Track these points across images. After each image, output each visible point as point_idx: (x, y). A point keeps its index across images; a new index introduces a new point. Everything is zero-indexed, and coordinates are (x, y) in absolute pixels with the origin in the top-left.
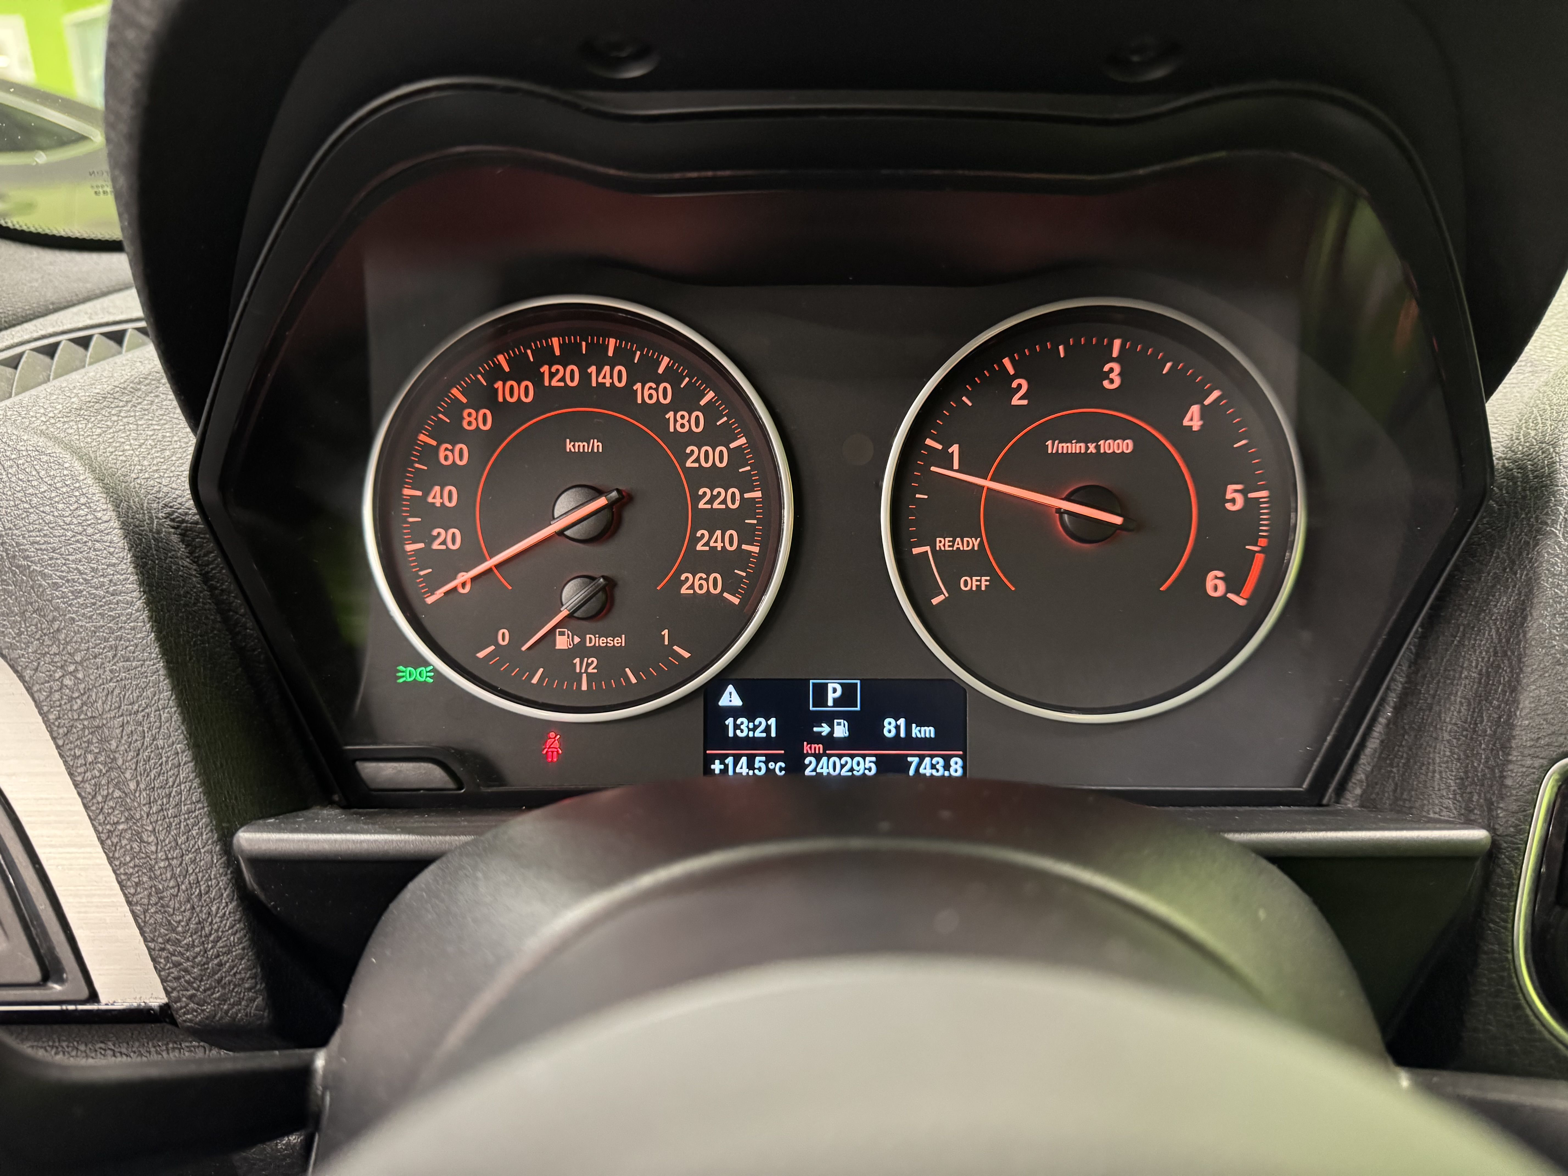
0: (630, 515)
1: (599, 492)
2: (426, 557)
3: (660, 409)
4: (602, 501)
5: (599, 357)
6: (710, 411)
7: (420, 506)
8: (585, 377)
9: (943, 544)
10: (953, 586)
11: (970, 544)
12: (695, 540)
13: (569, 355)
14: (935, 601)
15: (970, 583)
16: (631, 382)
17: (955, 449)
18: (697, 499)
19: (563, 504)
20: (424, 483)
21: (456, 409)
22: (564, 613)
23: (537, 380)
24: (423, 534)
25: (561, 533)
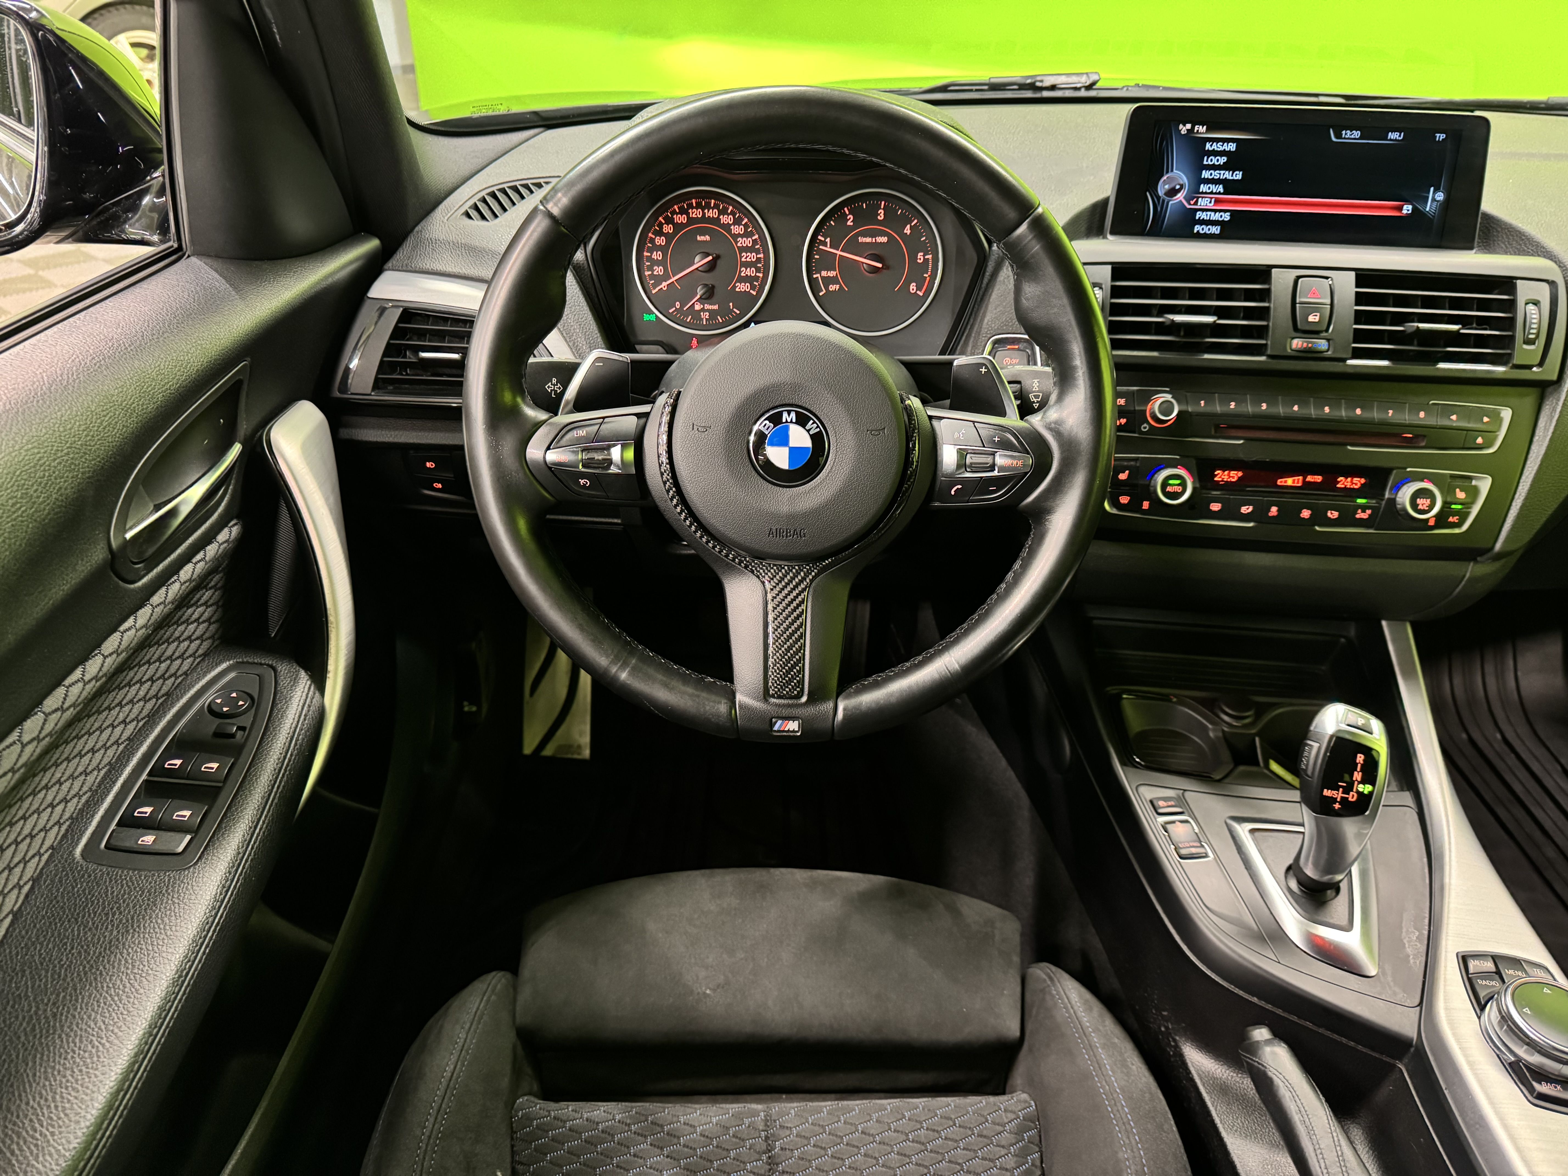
0: (719, 262)
1: (708, 255)
2: (652, 276)
3: (729, 225)
4: (710, 258)
5: (708, 206)
6: (746, 226)
7: (649, 259)
8: (704, 214)
9: (824, 273)
10: (827, 288)
11: (832, 274)
12: (740, 272)
13: (699, 206)
14: (821, 294)
15: (833, 288)
16: (719, 215)
17: (828, 240)
18: (741, 257)
19: (697, 259)
20: (651, 250)
21: (661, 225)
22: (698, 296)
23: (688, 214)
24: (650, 268)
25: (697, 269)
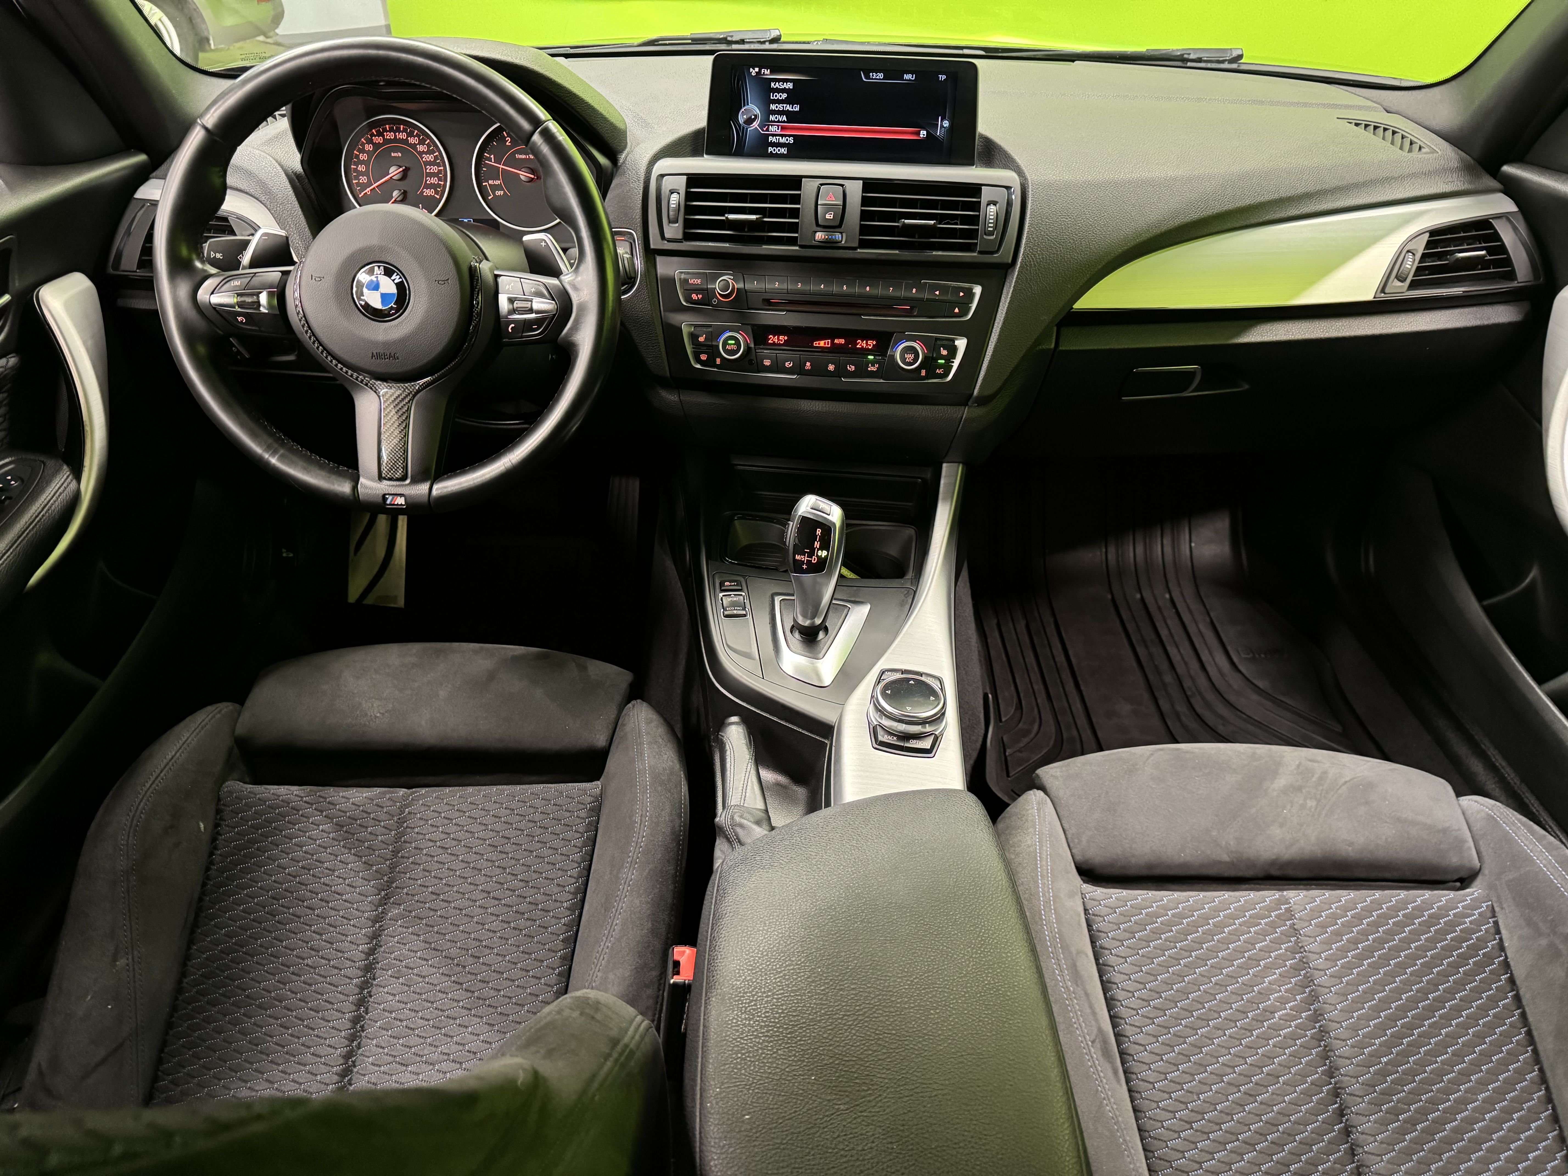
0: (409, 173)
1: (400, 167)
2: (358, 184)
3: (415, 145)
4: (401, 169)
5: (398, 130)
6: (429, 146)
7: (356, 170)
8: (395, 136)
9: (491, 182)
10: (494, 194)
11: (497, 182)
12: (426, 181)
13: (391, 130)
14: (490, 198)
15: (498, 193)
16: (407, 137)
17: (492, 156)
18: (426, 169)
19: (392, 170)
20: (357, 164)
21: (363, 145)
22: (394, 199)
23: (383, 136)
24: (357, 178)
25: (391, 178)
